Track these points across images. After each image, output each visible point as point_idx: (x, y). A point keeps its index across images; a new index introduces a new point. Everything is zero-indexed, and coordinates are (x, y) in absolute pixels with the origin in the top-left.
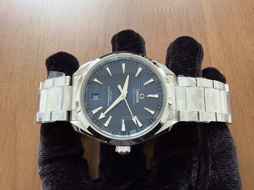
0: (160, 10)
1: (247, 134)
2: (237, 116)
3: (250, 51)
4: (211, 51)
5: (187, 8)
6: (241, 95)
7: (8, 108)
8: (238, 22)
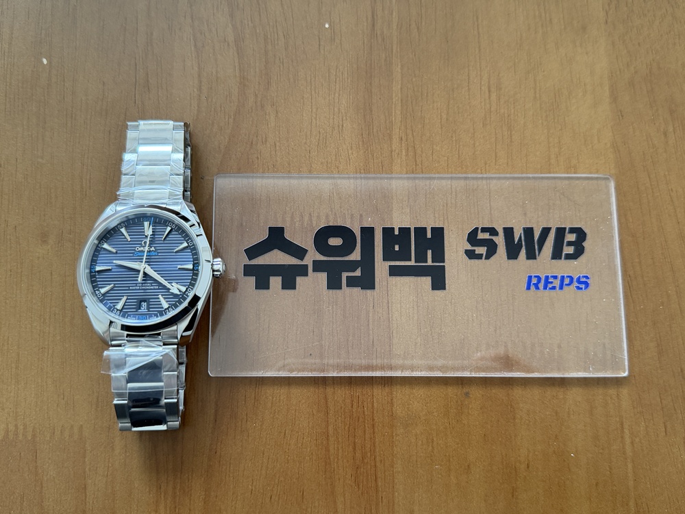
0: (306, 219)
1: (433, 488)
2: (422, 454)
3: (468, 320)
4: (394, 319)
5: (361, 216)
6: (435, 414)
7: (21, 436)
8: (457, 252)
